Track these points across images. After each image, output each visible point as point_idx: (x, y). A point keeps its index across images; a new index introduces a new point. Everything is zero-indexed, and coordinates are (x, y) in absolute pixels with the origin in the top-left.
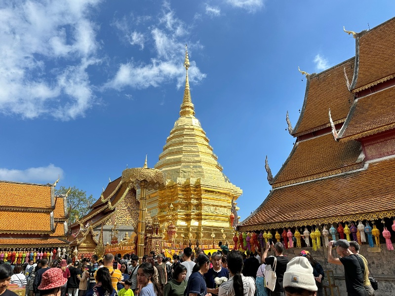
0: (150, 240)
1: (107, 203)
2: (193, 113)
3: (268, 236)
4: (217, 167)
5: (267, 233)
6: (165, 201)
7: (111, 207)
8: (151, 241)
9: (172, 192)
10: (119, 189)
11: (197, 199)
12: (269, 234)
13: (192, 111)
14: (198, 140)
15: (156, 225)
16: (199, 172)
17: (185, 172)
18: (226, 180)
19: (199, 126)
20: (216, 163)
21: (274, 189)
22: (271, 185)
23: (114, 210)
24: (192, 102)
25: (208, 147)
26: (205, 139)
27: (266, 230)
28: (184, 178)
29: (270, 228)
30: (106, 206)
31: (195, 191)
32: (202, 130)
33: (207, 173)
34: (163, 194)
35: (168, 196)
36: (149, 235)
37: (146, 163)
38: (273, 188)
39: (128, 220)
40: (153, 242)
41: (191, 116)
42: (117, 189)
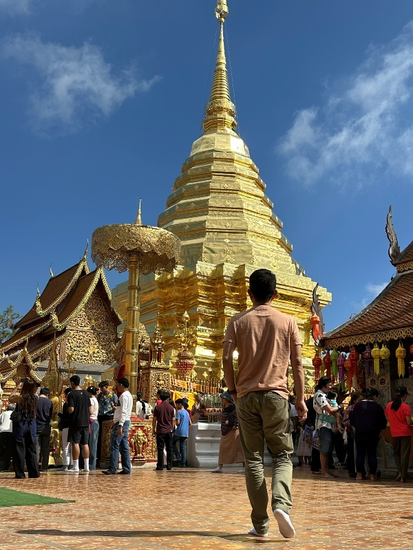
0: (146, 371)
1: (48, 317)
2: (233, 124)
3: (382, 354)
4: (281, 242)
5: (380, 347)
6: (170, 309)
7: (57, 325)
8: (149, 373)
9: (184, 292)
10: (73, 290)
11: (237, 307)
12: (384, 349)
13: (230, 119)
14: (243, 184)
15: (157, 344)
16: (244, 252)
17: (213, 251)
18: (298, 272)
19: (244, 153)
20: (279, 235)
21: (400, 274)
22: (395, 265)
23: (64, 331)
24: (232, 99)
25: (264, 200)
26: (257, 183)
27: (377, 342)
28: (212, 262)
29: (388, 337)
30: (48, 323)
31: (233, 290)
32: (251, 162)
33: (259, 255)
34: (167, 294)
35: (176, 299)
36: (143, 364)
37: (139, 217)
38: (399, 272)
39: (91, 352)
40: (151, 375)
41: (229, 131)
42: (68, 288)
